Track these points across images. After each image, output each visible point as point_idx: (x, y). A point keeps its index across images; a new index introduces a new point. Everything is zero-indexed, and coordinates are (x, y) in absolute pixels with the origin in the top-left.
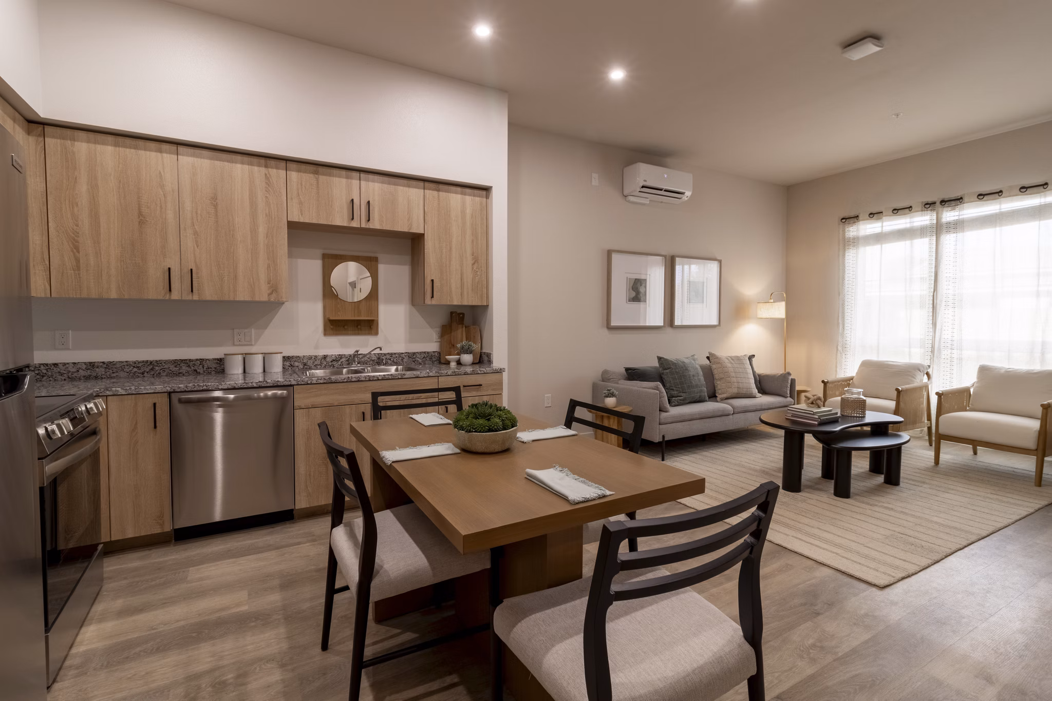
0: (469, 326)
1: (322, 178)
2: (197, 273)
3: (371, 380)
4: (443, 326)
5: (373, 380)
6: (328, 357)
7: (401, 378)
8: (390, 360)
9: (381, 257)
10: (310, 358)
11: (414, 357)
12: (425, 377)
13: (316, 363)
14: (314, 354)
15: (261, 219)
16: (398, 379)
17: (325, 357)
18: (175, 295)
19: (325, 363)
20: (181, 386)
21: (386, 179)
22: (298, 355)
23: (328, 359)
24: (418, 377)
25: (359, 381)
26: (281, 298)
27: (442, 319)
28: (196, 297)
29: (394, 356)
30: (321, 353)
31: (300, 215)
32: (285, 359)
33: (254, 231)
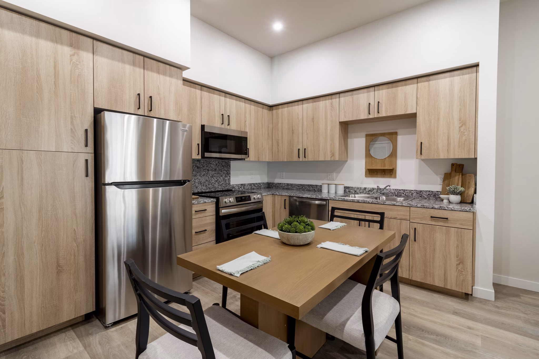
0: (465, 174)
1: (355, 96)
2: (307, 150)
3: (365, 203)
4: (445, 173)
5: (366, 203)
6: (367, 189)
7: (383, 204)
8: (403, 194)
9: (399, 131)
10: (358, 188)
11: (421, 193)
12: (399, 206)
13: (360, 191)
14: (360, 187)
15: (329, 123)
16: (381, 204)
17: (365, 189)
18: (301, 160)
19: (365, 192)
20: (292, 194)
21: (390, 85)
22: (352, 186)
23: (367, 190)
24: (394, 205)
25: (358, 202)
26: (336, 159)
27: (447, 168)
28: (306, 160)
29: (406, 192)
30: (363, 186)
31: (345, 118)
32: (346, 188)
33: (326, 129)
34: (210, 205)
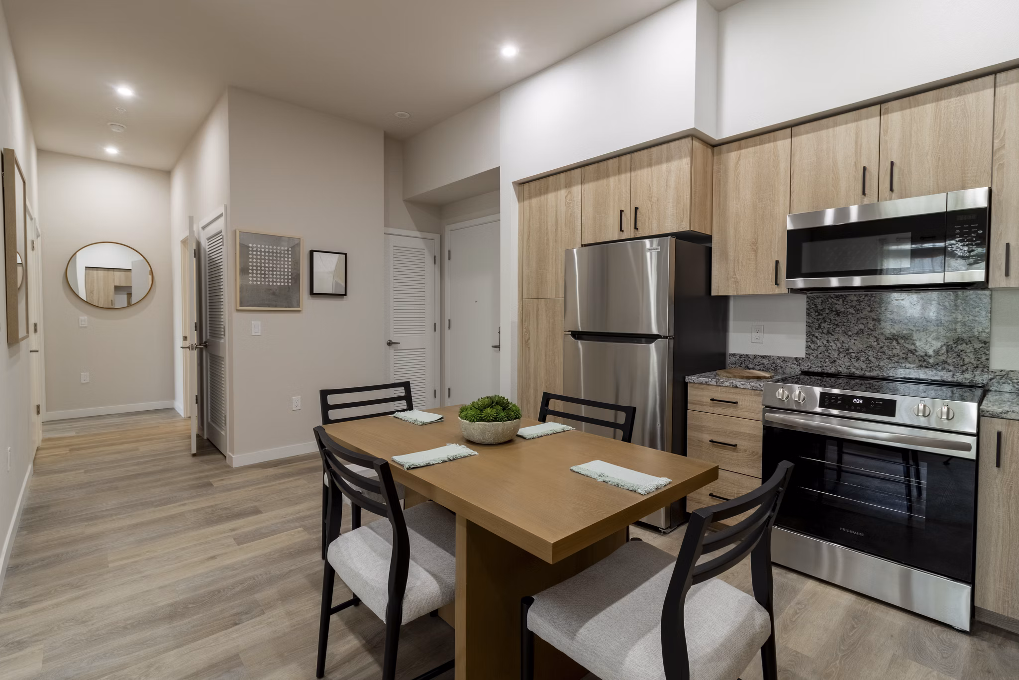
34: (751, 395)
